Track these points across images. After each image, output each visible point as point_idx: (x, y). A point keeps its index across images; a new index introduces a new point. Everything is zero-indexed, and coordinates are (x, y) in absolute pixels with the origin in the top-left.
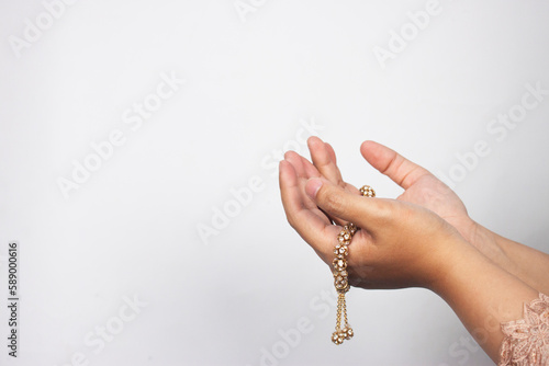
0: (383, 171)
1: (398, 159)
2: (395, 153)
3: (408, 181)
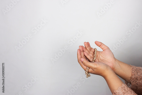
0: (99, 47)
1: (102, 45)
2: (102, 43)
3: (104, 49)
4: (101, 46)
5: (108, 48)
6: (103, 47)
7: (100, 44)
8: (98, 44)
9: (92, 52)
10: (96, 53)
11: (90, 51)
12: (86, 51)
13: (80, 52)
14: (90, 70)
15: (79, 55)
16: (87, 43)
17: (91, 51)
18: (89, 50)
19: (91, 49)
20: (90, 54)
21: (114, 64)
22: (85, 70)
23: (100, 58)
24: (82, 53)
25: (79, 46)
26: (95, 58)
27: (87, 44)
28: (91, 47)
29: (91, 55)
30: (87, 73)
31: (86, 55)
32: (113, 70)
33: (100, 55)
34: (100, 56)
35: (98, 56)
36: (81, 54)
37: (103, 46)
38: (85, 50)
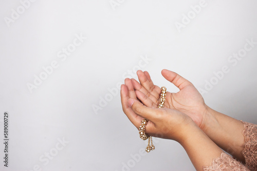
0: (171, 82)
1: (177, 77)
2: (176, 74)
3: (181, 87)
4: (174, 81)
5: (191, 84)
6: (179, 82)
7: (172, 76)
8: (168, 76)
9: (154, 94)
10: (163, 95)
11: (150, 91)
12: (141, 90)
13: (128, 90)
14: (149, 126)
15: (124, 95)
16: (144, 72)
17: (152, 90)
18: (148, 88)
19: (153, 87)
20: (150, 98)
21: (204, 117)
22: (138, 128)
23: (174, 105)
24: (132, 94)
25: (125, 80)
26: (161, 106)
27: (143, 74)
28: (154, 84)
29: (154, 100)
30: (142, 133)
31: (141, 97)
32: (202, 128)
33: (173, 100)
34: (174, 102)
35: (170, 101)
36: (128, 95)
37: (180, 79)
38: (138, 87)
